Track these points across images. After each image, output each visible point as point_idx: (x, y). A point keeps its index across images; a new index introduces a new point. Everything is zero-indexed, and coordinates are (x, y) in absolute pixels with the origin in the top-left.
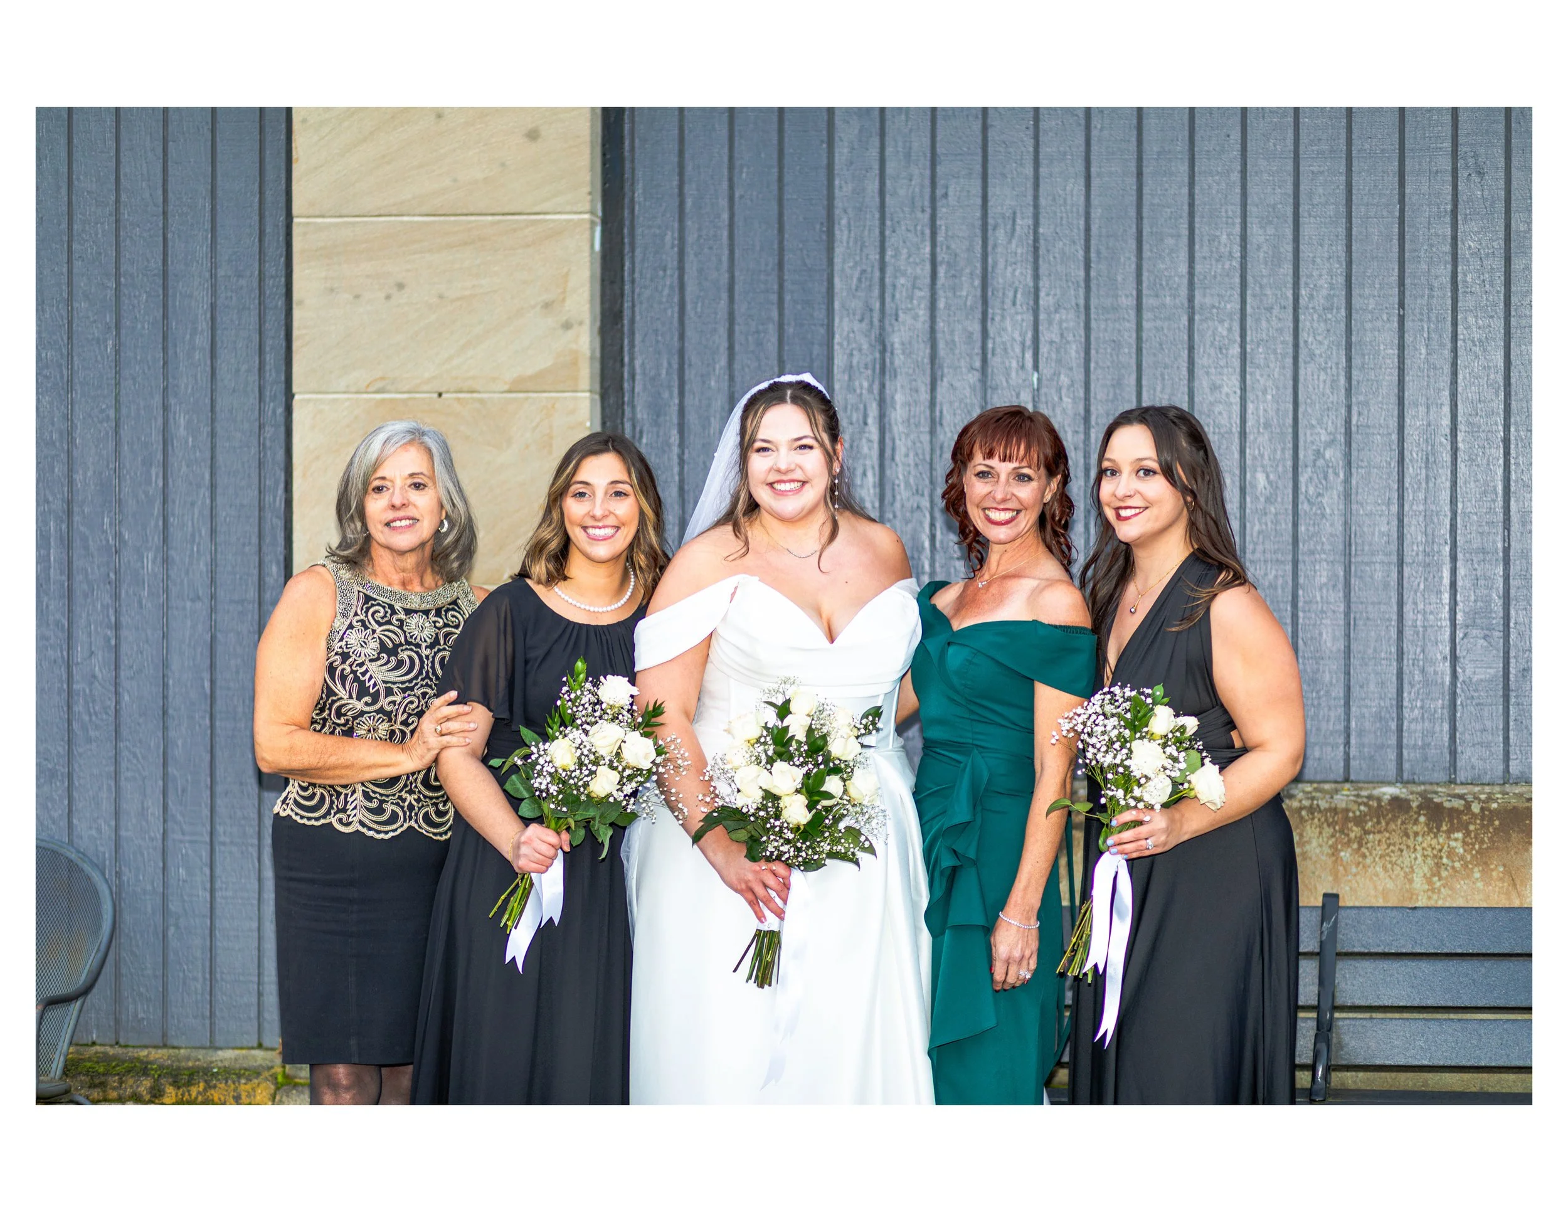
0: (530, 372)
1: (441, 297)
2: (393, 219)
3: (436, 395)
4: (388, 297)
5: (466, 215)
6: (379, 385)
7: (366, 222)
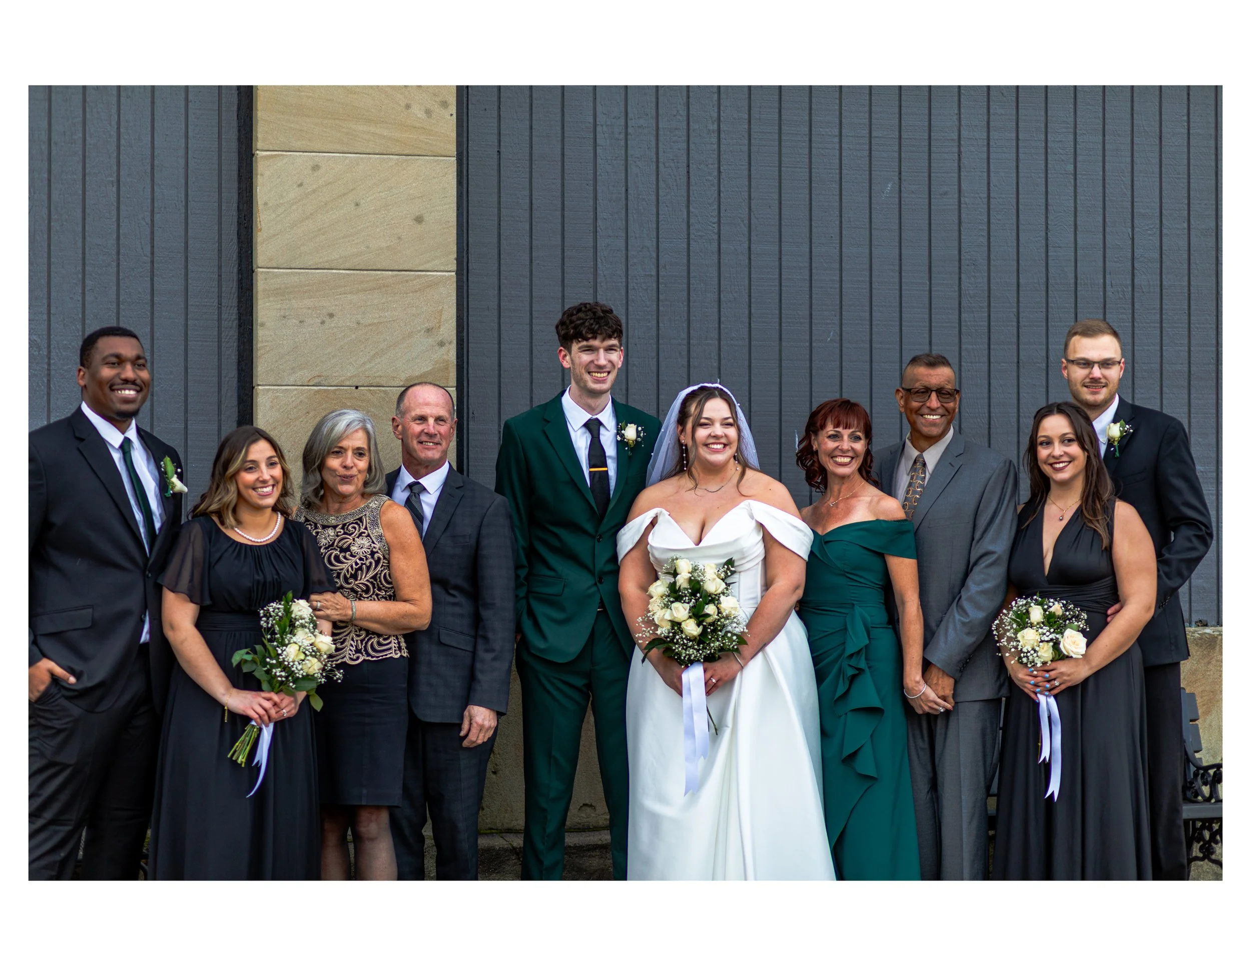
0: (417, 374)
1: (358, 323)
2: (326, 271)
3: (354, 388)
4: (323, 323)
5: (375, 270)
6: (316, 380)
7: (308, 273)
